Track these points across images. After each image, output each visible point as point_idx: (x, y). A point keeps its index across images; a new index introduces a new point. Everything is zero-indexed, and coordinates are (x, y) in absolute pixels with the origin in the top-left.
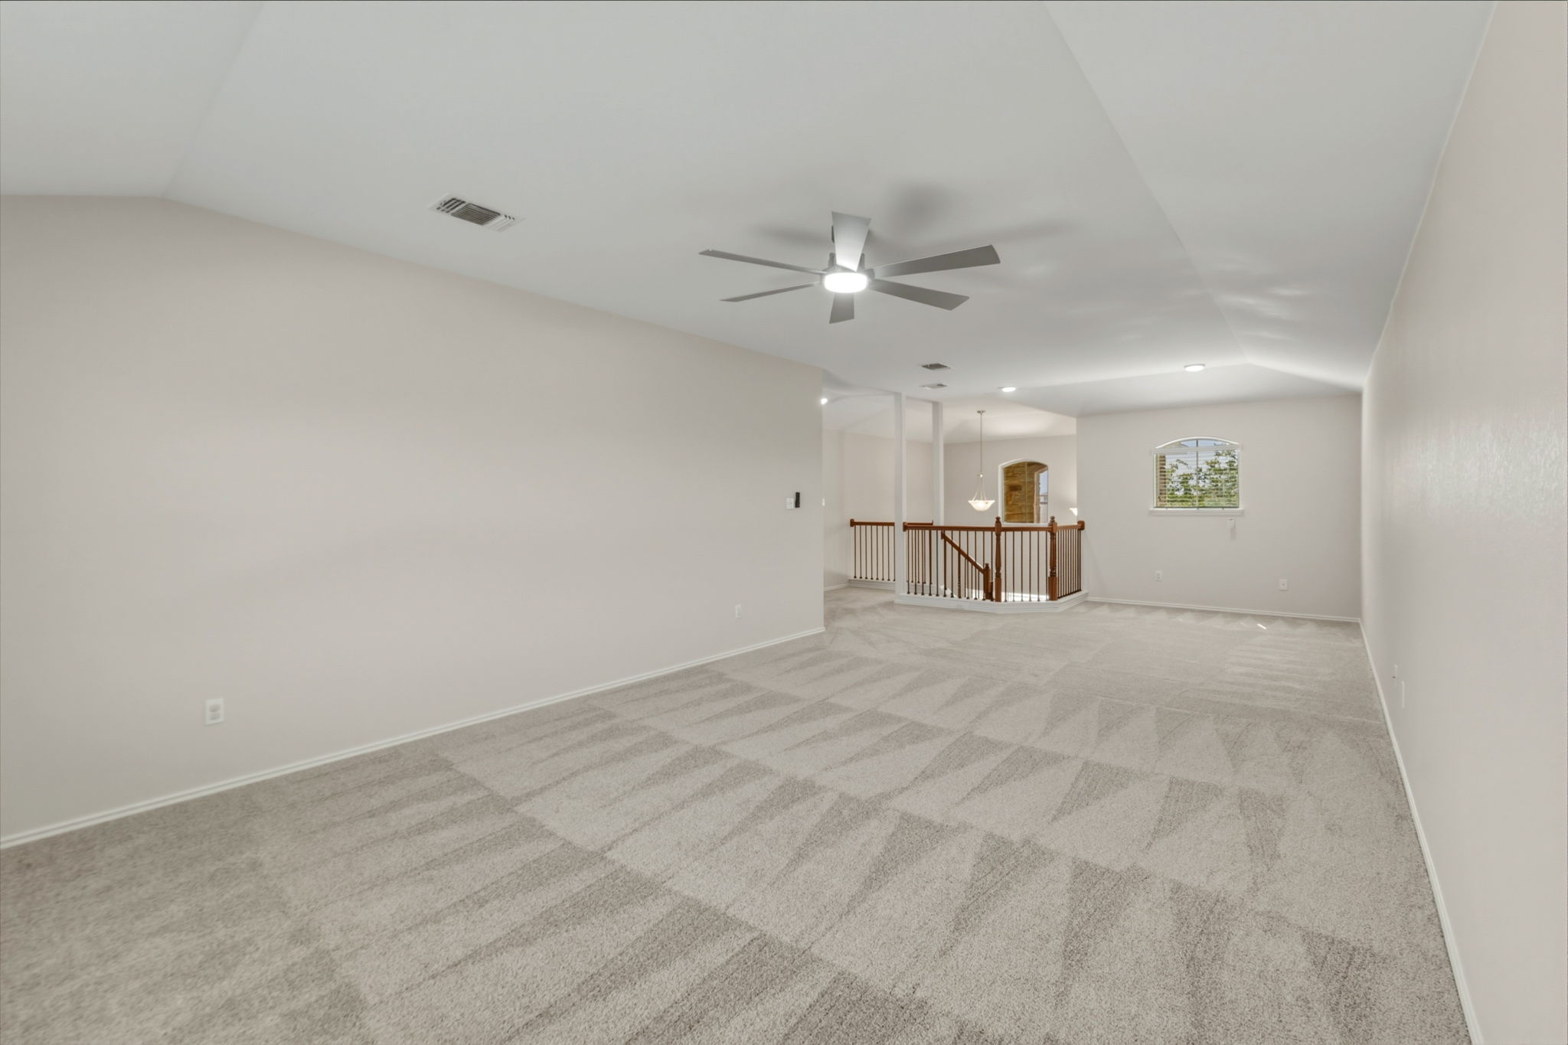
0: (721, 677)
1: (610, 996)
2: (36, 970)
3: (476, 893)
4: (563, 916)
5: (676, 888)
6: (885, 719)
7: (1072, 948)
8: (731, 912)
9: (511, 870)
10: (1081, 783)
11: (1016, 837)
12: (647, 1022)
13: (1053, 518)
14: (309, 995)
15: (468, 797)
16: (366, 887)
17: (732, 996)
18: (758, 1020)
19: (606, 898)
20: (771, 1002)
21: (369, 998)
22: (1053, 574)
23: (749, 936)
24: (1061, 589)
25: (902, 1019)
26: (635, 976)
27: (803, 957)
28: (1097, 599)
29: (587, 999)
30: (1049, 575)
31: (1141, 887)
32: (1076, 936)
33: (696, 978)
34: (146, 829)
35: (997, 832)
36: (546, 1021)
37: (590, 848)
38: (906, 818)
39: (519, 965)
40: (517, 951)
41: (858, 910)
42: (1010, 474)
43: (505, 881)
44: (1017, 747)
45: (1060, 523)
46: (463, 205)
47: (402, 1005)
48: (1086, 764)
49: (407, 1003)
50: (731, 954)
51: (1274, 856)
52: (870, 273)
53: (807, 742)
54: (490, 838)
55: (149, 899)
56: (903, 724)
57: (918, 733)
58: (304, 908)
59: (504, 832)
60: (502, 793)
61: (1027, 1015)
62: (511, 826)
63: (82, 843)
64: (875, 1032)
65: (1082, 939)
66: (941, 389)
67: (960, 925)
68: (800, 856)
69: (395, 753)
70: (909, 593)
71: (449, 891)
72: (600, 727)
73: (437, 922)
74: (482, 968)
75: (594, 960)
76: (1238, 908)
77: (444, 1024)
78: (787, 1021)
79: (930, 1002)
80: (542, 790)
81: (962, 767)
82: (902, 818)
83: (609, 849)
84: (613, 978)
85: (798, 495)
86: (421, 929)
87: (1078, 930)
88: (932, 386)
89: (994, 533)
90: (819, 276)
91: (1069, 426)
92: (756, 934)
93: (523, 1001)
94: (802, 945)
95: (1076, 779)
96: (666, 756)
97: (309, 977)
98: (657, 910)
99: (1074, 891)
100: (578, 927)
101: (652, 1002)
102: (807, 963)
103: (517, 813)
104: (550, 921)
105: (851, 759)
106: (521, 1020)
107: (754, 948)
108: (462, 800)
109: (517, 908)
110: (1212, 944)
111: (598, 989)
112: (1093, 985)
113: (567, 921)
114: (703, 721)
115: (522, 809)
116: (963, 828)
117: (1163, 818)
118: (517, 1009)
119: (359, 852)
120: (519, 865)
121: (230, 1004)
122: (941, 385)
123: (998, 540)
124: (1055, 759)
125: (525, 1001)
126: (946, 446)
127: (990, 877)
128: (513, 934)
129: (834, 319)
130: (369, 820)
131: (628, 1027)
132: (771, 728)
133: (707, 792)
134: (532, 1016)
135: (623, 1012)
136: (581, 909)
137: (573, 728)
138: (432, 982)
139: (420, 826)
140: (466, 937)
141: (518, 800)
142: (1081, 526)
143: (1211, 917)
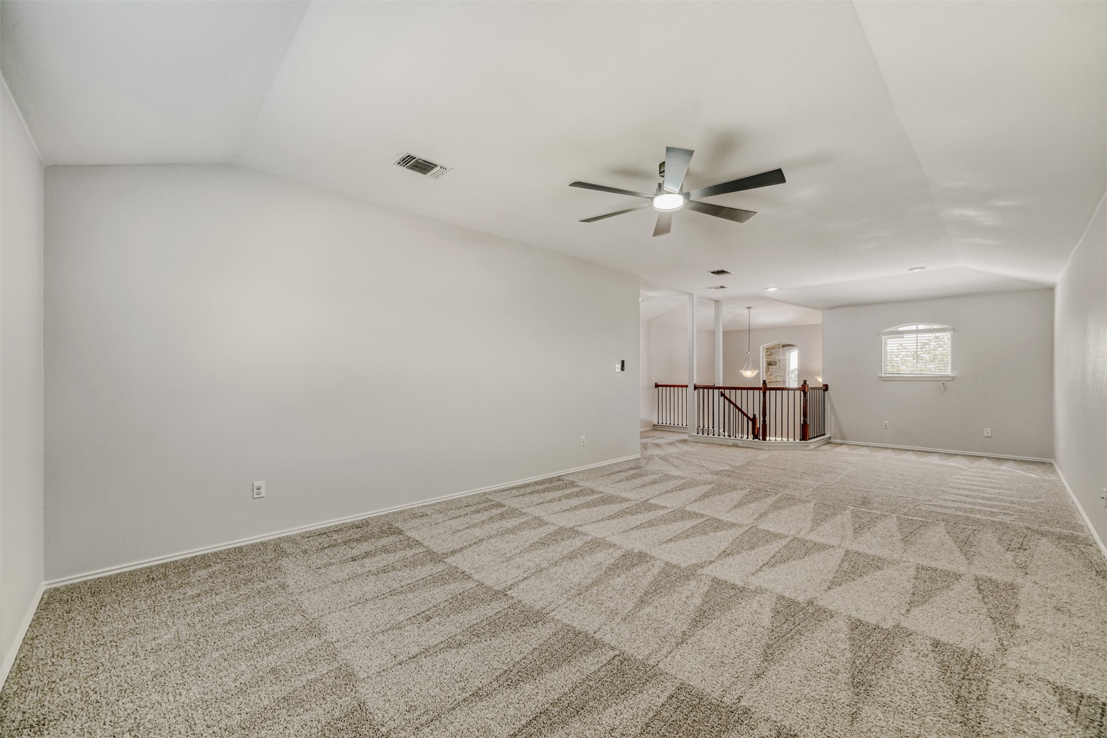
0: (573, 484)
1: (519, 686)
2: (159, 641)
3: (423, 612)
4: (482, 630)
5: (558, 617)
6: (693, 515)
7: (858, 681)
8: (597, 636)
9: (445, 599)
10: (846, 564)
11: (801, 599)
12: (547, 706)
13: (805, 382)
14: (323, 669)
15: (414, 551)
16: (353, 604)
17: (605, 693)
18: (626, 711)
19: (510, 621)
20: (633, 699)
21: (360, 674)
22: (805, 421)
23: (612, 654)
24: (811, 432)
25: (733, 720)
26: (535, 674)
27: (652, 671)
28: (838, 441)
29: (504, 687)
30: (802, 423)
31: (907, 641)
32: (860, 672)
33: (578, 678)
34: (219, 561)
35: (787, 594)
36: (477, 699)
37: (496, 588)
38: (716, 582)
39: (456, 660)
40: (454, 651)
41: (689, 641)
42: (768, 353)
43: (442, 606)
44: (792, 538)
45: (811, 384)
46: (414, 160)
47: (381, 680)
48: (847, 553)
49: (384, 679)
50: (601, 665)
51: (1015, 626)
52: (687, 195)
53: (637, 527)
54: (430, 577)
55: (222, 603)
56: (705, 519)
57: (718, 525)
58: (316, 615)
59: (438, 574)
60: (435, 550)
61: (830, 725)
62: (443, 571)
63: (183, 568)
64: (713, 727)
65: (865, 674)
66: (722, 290)
67: (768, 657)
68: (642, 602)
69: (364, 524)
70: (698, 433)
71: (406, 610)
72: (495, 512)
73: (400, 628)
74: (431, 660)
75: (506, 661)
76: (991, 662)
77: (409, 695)
78: (647, 713)
79: (753, 710)
80: (461, 550)
81: (753, 549)
82: (713, 581)
83: (510, 589)
84: (520, 674)
85: (623, 362)
86: (390, 632)
87: (861, 668)
88: (716, 288)
89: (761, 391)
90: (650, 199)
91: (816, 318)
92: (617, 653)
93: (460, 684)
94: (652, 662)
95: (842, 561)
96: (543, 532)
97: (321, 658)
98: (545, 632)
99: (854, 639)
100: (493, 638)
101: (548, 692)
102: (656, 674)
103: (446, 563)
104: (475, 633)
105: (671, 540)
106: (460, 696)
107: (616, 662)
108: (409, 553)
109: (451, 624)
110: (974, 688)
111: (511, 681)
112: (880, 709)
113: (485, 634)
114: (564, 511)
115: (449, 560)
116: (759, 591)
117: (916, 593)
118: (457, 689)
119: (347, 582)
120: (450, 596)
121: (273, 671)
122: (722, 287)
123: (764, 396)
124: (822, 547)
125: (462, 684)
126: (725, 333)
127: (785, 626)
128: (450, 640)
129: (656, 233)
130: (352, 563)
131: (533, 707)
132: (611, 517)
133: (572, 556)
134: (467, 695)
135: (529, 697)
136: (494, 626)
137: (478, 512)
138: (399, 667)
139: (384, 568)
140: (419, 640)
141: (446, 555)
142: (826, 388)
143: (969, 667)
